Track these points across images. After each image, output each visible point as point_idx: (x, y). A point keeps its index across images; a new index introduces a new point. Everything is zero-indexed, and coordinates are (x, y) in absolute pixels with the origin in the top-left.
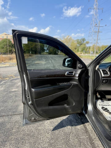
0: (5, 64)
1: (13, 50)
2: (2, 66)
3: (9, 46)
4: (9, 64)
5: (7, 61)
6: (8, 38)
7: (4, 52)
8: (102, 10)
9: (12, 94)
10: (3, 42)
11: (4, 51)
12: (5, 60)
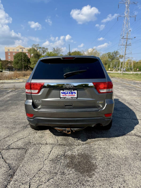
0: (19, 80)
1: (28, 66)
2: (16, 82)
3: (25, 61)
4: (23, 80)
5: (21, 77)
6: (23, 51)
7: (18, 68)
8: (135, 18)
9: (22, 95)
10: (18, 56)
11: (18, 66)
12: (19, 77)
